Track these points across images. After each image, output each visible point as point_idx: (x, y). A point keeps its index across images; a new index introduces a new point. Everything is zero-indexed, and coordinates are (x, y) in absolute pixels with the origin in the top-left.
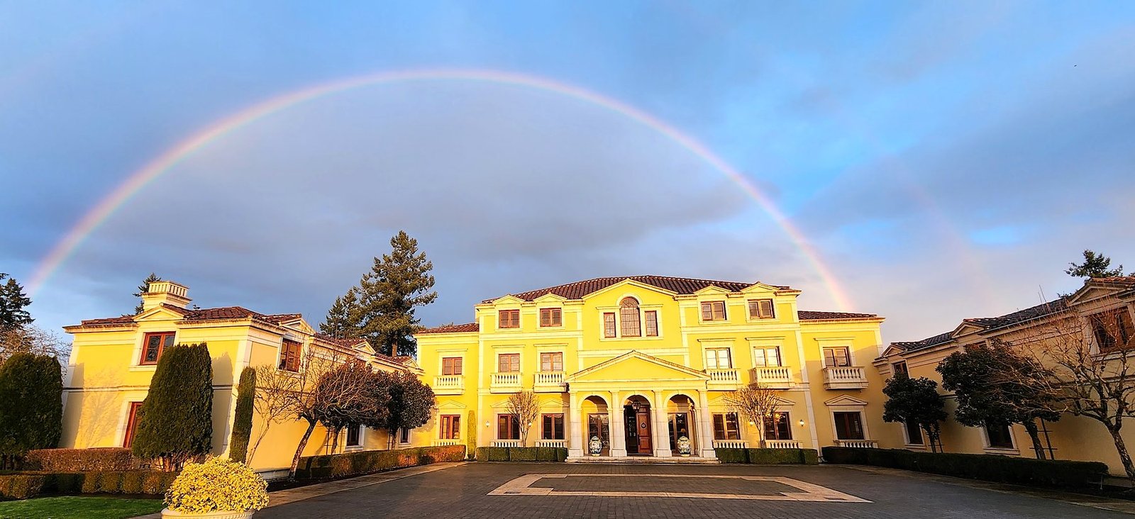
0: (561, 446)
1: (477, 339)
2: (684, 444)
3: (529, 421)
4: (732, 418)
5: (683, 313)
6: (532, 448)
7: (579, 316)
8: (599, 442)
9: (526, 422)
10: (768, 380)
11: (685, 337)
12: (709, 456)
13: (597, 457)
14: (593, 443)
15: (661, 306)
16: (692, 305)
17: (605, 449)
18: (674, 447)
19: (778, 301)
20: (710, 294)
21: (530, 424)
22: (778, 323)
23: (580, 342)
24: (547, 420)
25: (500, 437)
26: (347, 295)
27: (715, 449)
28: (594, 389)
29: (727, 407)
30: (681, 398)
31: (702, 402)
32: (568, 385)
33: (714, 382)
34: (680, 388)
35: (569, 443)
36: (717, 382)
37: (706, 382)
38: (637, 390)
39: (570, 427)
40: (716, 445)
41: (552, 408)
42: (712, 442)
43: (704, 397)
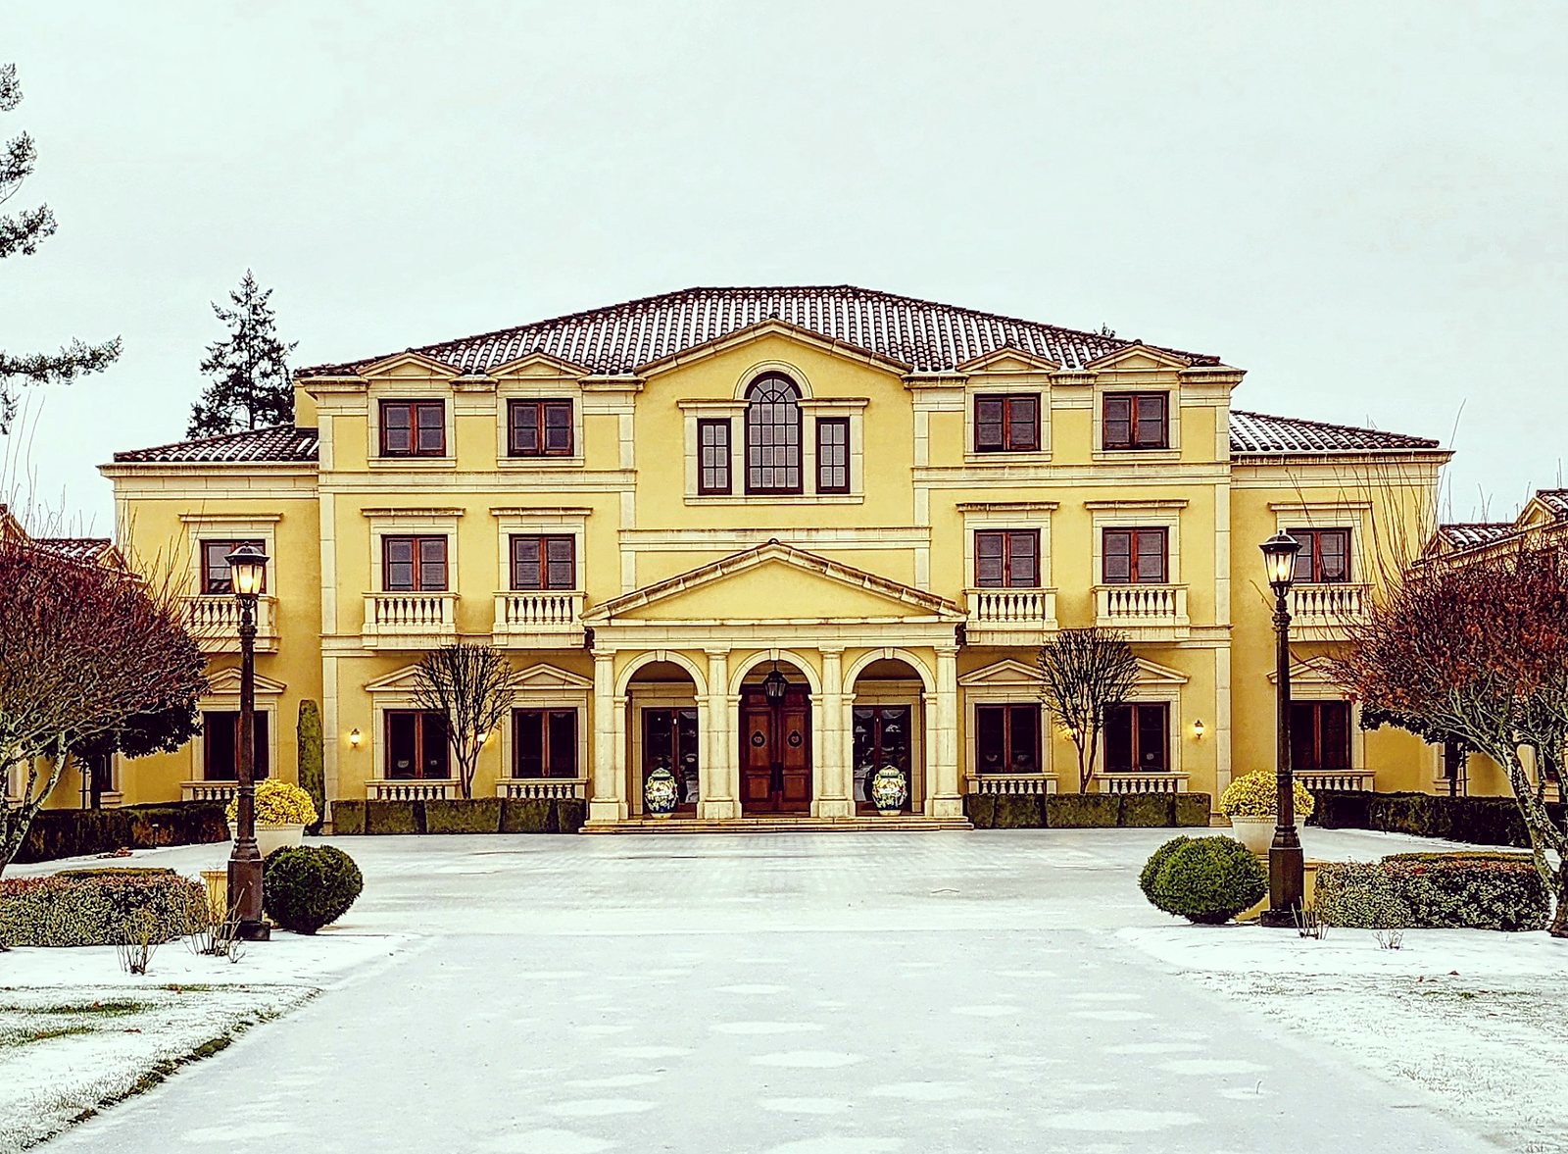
0: (569, 795)
1: (312, 485)
2: (887, 785)
3: (479, 730)
6: (488, 801)
7: (625, 425)
8: (672, 783)
9: (470, 732)
10: (1123, 621)
11: (922, 497)
12: (944, 809)
14: (656, 785)
15: (865, 404)
18: (865, 800)
19: (1181, 398)
20: (1004, 371)
21: (481, 737)
22: (1174, 463)
24: (527, 723)
25: (393, 771)
27: (967, 799)
28: (660, 646)
29: (1012, 689)
30: (889, 672)
31: (941, 679)
32: (590, 634)
33: (986, 625)
34: (889, 643)
35: (589, 785)
36: (993, 625)
37: (961, 630)
38: (776, 647)
39: (591, 744)
40: (974, 787)
41: (542, 694)
42: (964, 781)
43: (947, 667)
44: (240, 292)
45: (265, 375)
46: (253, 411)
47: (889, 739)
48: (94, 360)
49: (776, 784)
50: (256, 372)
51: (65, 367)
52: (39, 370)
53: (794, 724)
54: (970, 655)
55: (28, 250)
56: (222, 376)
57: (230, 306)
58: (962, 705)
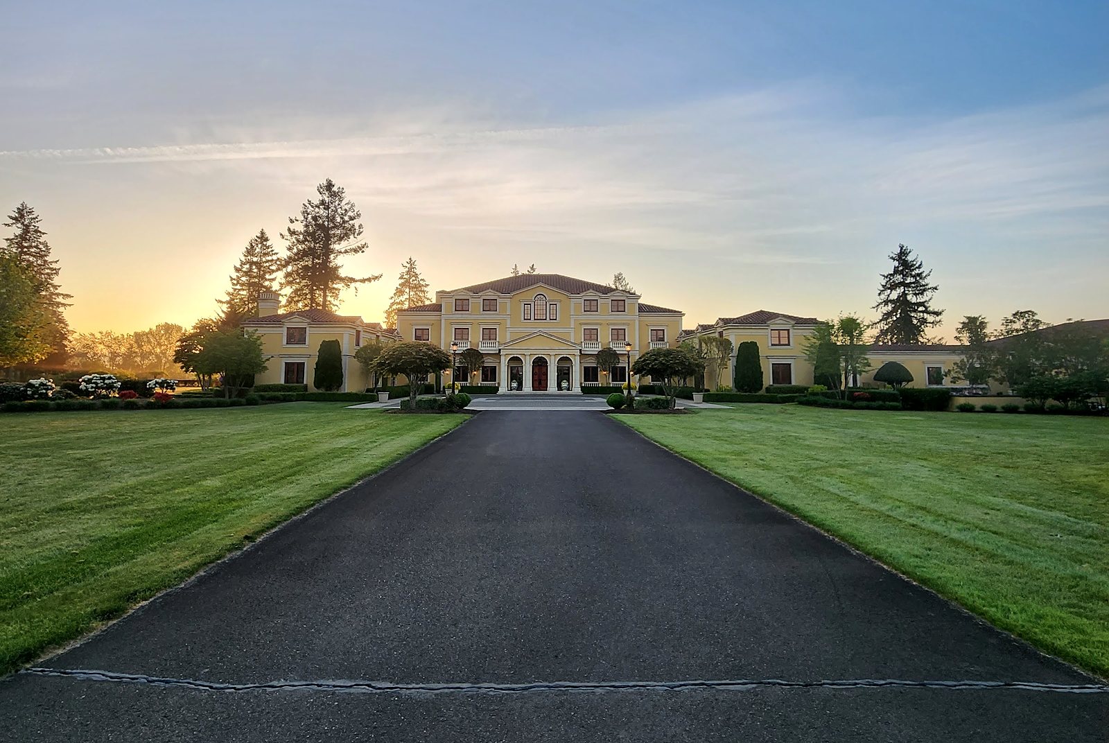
0: (494, 386)
1: (440, 317)
2: (564, 384)
3: (475, 371)
4: (595, 369)
5: (572, 305)
6: (476, 387)
7: (508, 305)
8: (517, 383)
9: (473, 371)
10: (615, 348)
11: (572, 322)
12: (577, 389)
13: (514, 392)
14: (513, 384)
15: (560, 302)
16: (577, 301)
17: (520, 387)
18: (560, 387)
19: (628, 301)
20: (591, 295)
22: (626, 315)
23: (508, 321)
24: (485, 369)
26: (259, 235)
27: (582, 387)
28: (516, 353)
29: (592, 363)
30: (565, 359)
31: (576, 362)
32: (500, 350)
33: (586, 349)
34: (565, 354)
35: (499, 383)
36: (587, 349)
37: (580, 350)
38: (540, 354)
39: (500, 374)
40: (583, 385)
41: (489, 363)
42: (581, 384)
43: (578, 358)
44: (409, 261)
45: (413, 280)
46: (410, 289)
47: (565, 374)
48: (376, 278)
49: (540, 383)
50: (411, 280)
51: (369, 280)
52: (363, 281)
53: (544, 370)
54: (582, 355)
55: (363, 252)
56: (403, 281)
57: (406, 264)
58: (581, 366)
